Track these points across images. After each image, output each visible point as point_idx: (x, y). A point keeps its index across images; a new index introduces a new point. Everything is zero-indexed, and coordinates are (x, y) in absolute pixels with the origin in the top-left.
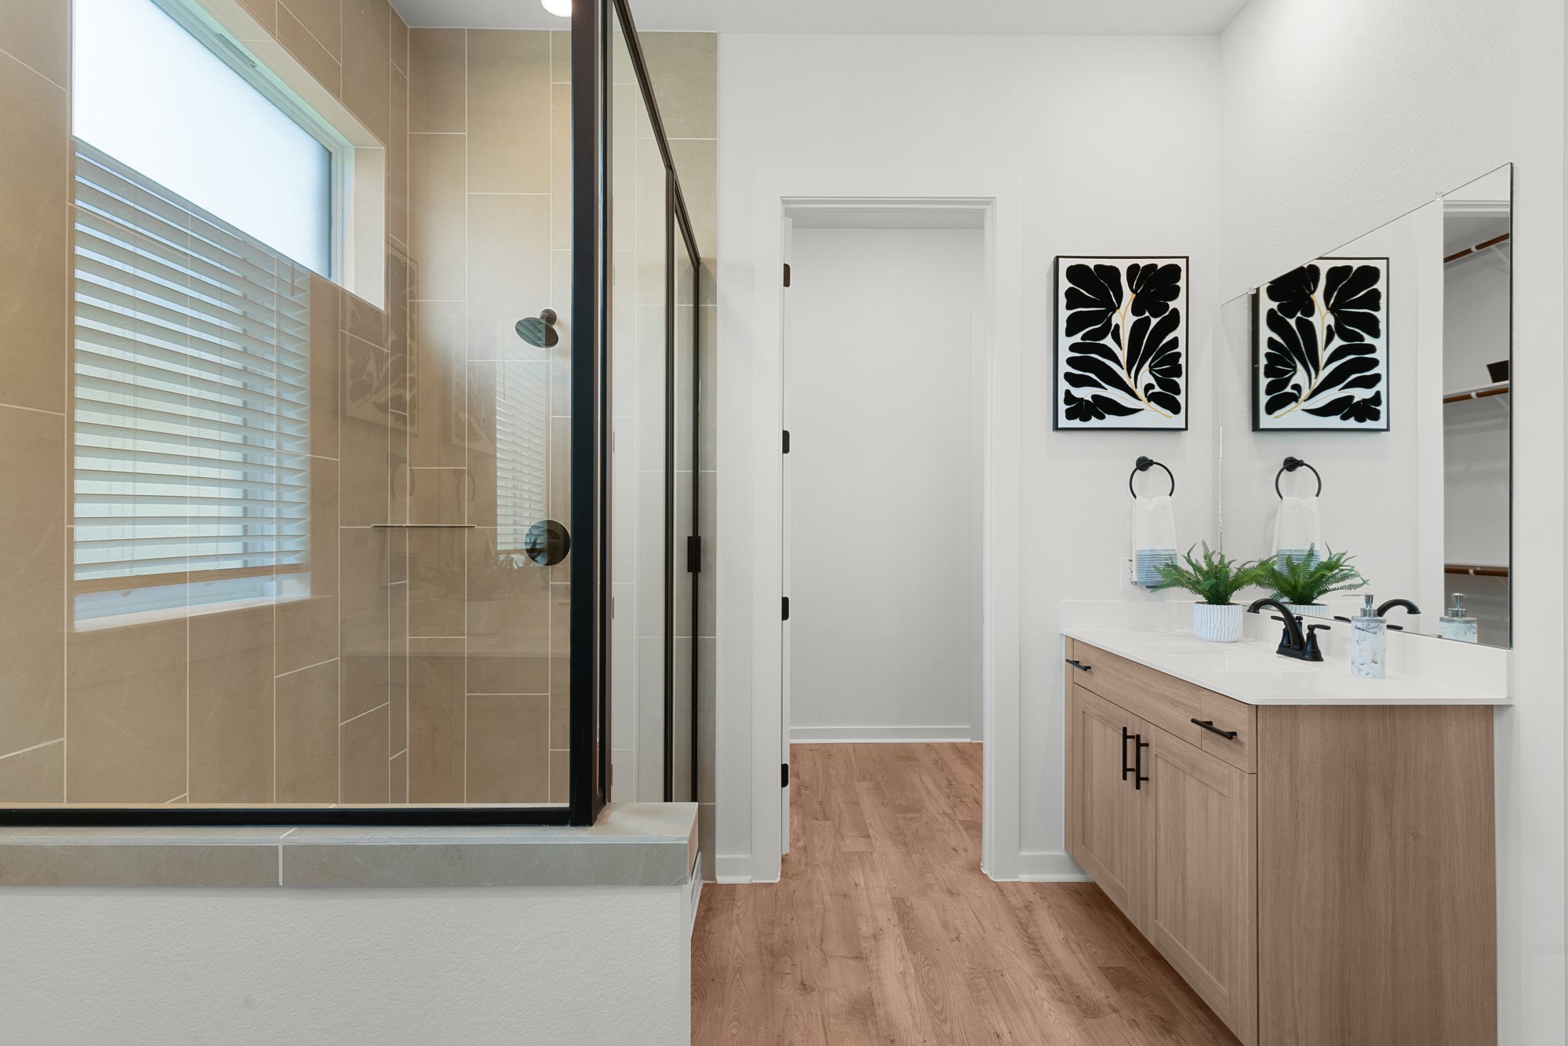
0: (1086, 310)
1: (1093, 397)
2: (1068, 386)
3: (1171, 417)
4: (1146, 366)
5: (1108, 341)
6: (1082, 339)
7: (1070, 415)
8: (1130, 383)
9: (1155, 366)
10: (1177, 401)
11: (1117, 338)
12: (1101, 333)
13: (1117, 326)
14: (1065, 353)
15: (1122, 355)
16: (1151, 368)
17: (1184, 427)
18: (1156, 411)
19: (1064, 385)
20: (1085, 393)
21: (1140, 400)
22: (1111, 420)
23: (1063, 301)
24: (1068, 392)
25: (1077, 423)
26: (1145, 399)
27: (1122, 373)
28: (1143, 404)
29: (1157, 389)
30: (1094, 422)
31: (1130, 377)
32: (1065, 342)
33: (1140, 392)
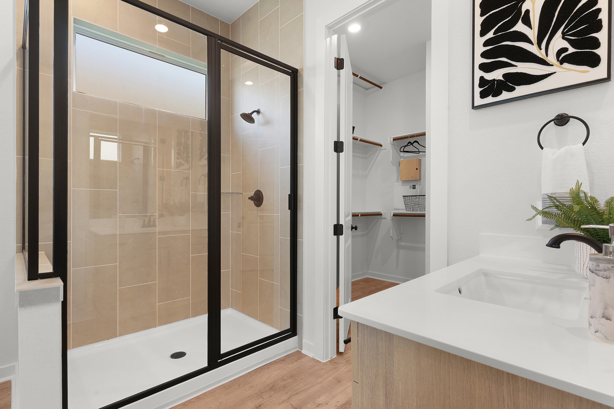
0: (497, 10)
1: (504, 76)
2: (482, 73)
3: (589, 71)
4: (559, 34)
5: (520, 27)
6: (494, 34)
7: (483, 95)
8: (541, 54)
9: (568, 31)
10: (597, 54)
11: (527, 22)
12: (513, 23)
13: (527, 12)
14: (480, 49)
15: (532, 33)
16: (564, 34)
17: (606, 76)
18: (570, 70)
19: (479, 73)
20: (497, 75)
21: (552, 65)
22: (521, 90)
23: (478, 11)
24: (482, 78)
25: (490, 99)
26: (558, 63)
27: (533, 49)
28: (556, 67)
29: (571, 50)
30: (505, 95)
31: (541, 49)
32: (480, 41)
33: (552, 58)
